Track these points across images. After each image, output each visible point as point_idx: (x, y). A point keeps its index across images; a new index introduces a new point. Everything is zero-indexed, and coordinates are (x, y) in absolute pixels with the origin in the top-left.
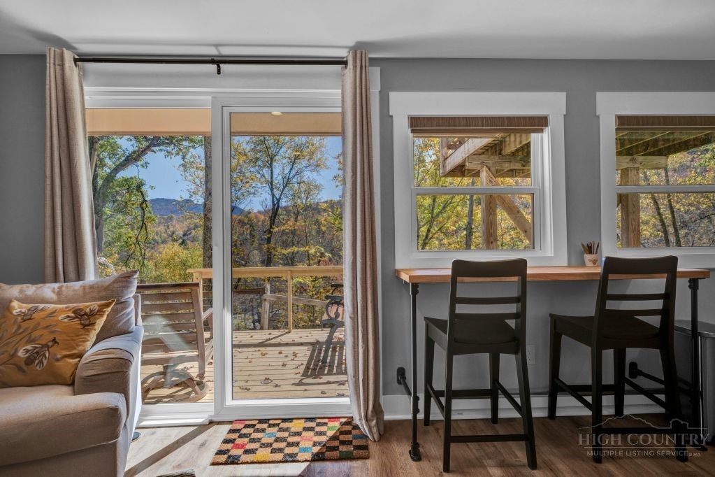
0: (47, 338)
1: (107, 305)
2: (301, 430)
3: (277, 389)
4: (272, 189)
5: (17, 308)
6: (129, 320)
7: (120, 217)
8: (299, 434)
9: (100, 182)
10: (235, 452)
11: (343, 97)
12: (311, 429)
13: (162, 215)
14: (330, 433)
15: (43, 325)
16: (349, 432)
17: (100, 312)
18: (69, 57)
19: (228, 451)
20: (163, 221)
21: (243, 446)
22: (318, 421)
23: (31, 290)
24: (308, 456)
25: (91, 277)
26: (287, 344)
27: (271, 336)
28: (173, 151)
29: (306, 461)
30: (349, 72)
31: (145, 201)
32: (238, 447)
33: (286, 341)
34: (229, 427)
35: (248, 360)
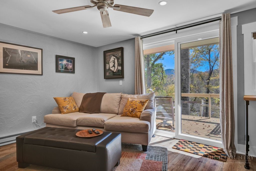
0: (135, 107)
1: (147, 101)
2: (202, 147)
3: (199, 135)
4: (210, 63)
5: (130, 99)
6: (152, 105)
7: (156, 76)
8: (201, 148)
9: (150, 65)
10: (179, 147)
11: (220, 32)
12: (206, 148)
13: (170, 75)
14: (213, 151)
15: (134, 104)
16: (221, 153)
17: (146, 102)
18: (139, 38)
19: (177, 146)
20: (169, 77)
21: (182, 146)
22: (209, 146)
23: (132, 96)
24: (202, 154)
25: (144, 93)
26: (207, 122)
27: (201, 119)
28: (172, 53)
29: (201, 156)
30: (222, 22)
31: (163, 71)
32: (180, 146)
33: (207, 121)
34: (179, 141)
35: (191, 125)
